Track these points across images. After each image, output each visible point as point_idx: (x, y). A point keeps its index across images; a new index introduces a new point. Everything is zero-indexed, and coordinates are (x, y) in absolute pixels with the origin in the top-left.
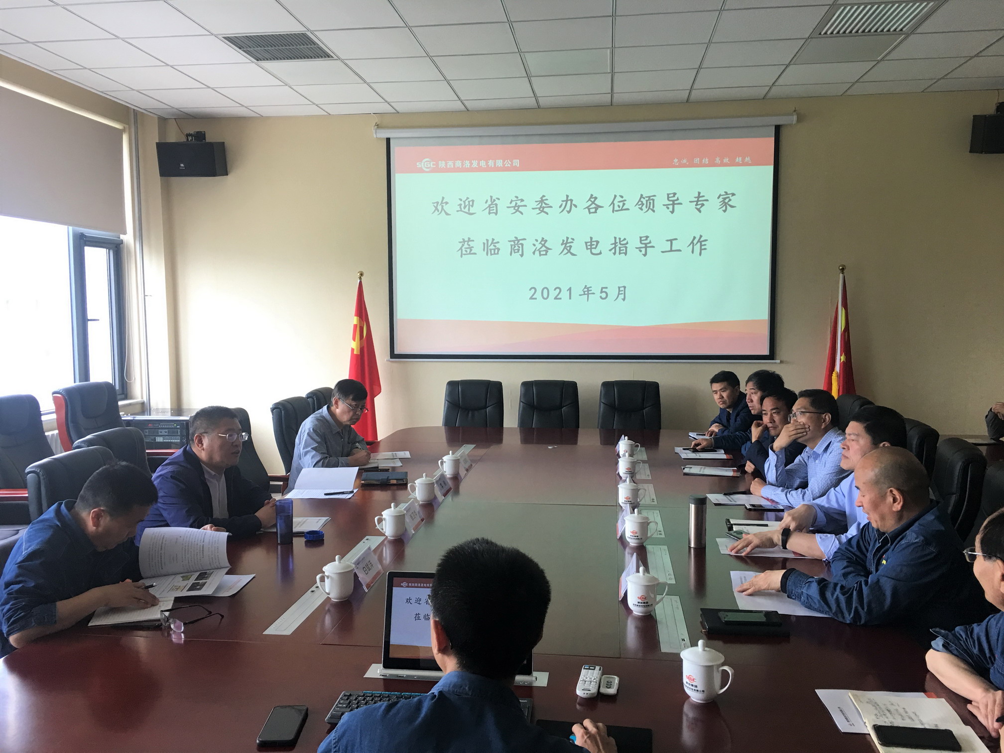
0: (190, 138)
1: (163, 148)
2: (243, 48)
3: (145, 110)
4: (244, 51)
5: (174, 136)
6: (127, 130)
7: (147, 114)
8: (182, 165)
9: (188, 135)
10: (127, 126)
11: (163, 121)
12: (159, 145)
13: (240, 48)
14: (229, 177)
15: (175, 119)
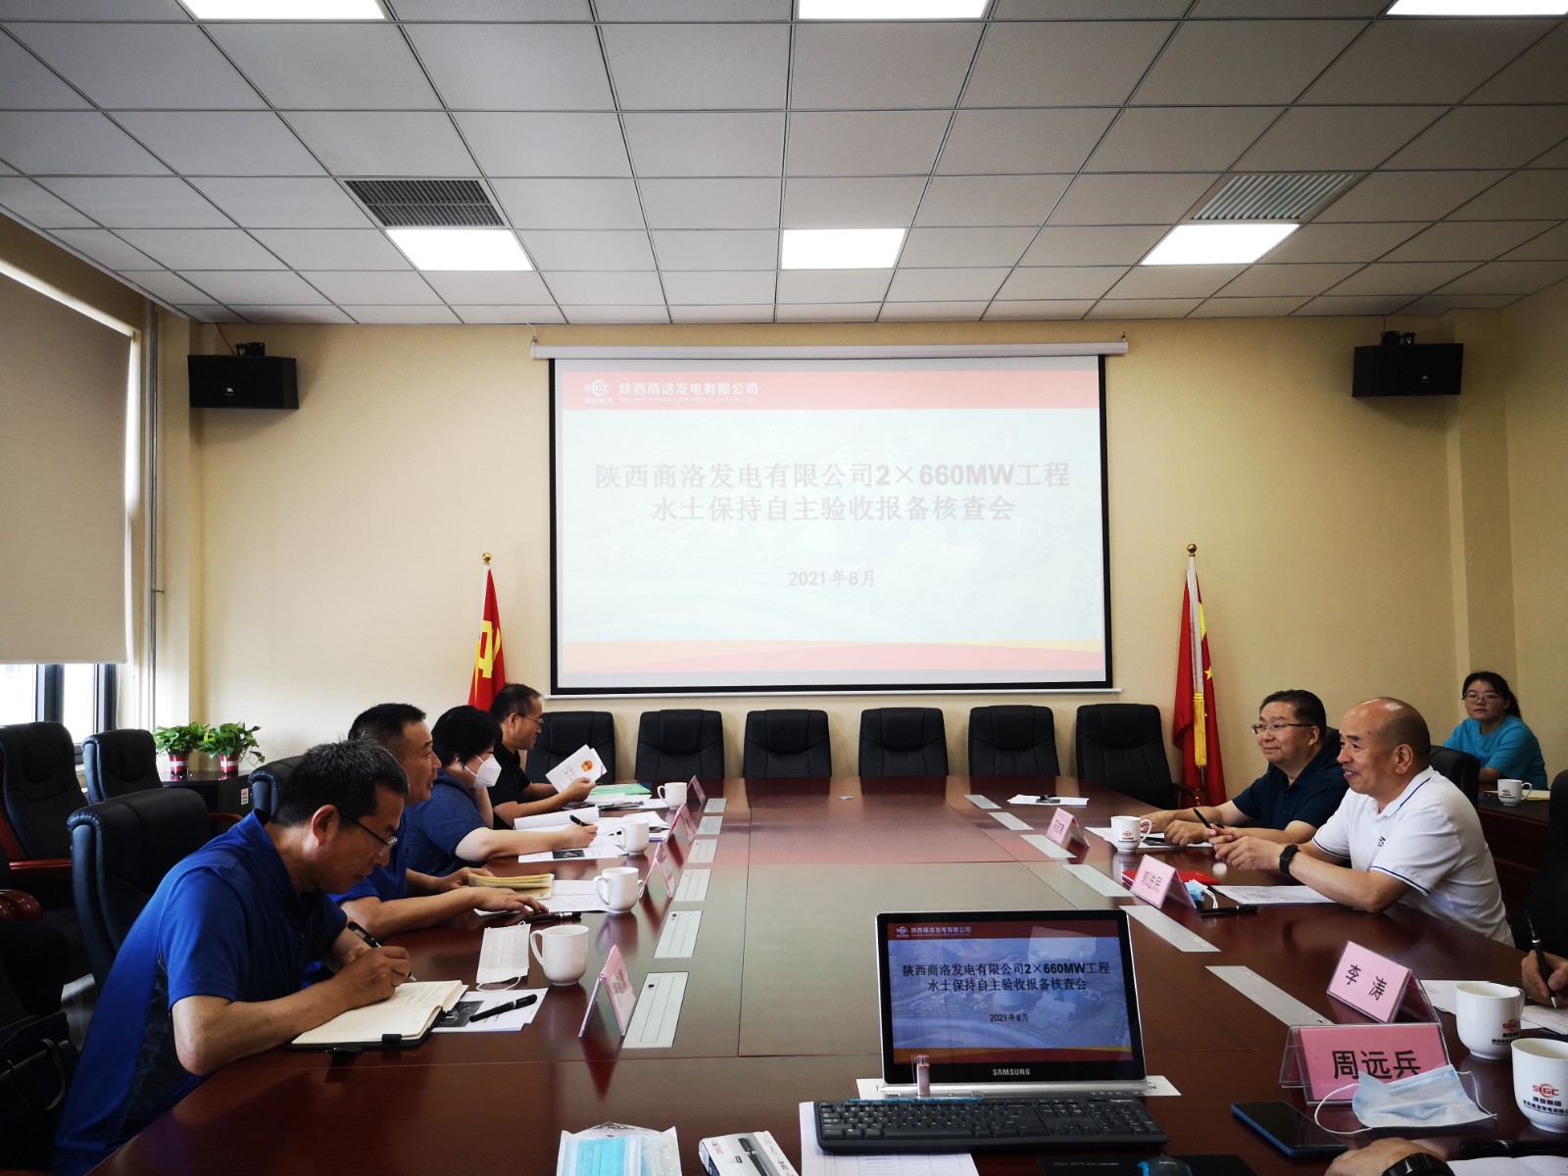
0: (242, 352)
1: (198, 366)
2: (371, 202)
3: (173, 306)
4: (370, 207)
5: (211, 347)
6: (139, 338)
7: (174, 315)
8: (230, 390)
9: (238, 347)
10: (138, 332)
11: (196, 325)
12: (191, 359)
13: (365, 202)
14: (300, 410)
15: (217, 323)
